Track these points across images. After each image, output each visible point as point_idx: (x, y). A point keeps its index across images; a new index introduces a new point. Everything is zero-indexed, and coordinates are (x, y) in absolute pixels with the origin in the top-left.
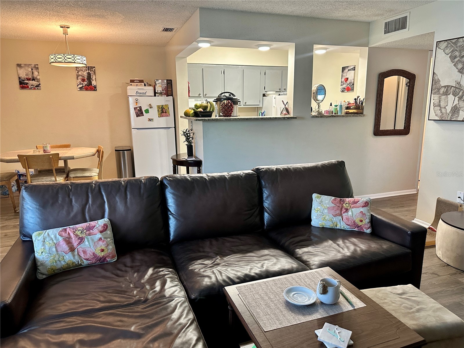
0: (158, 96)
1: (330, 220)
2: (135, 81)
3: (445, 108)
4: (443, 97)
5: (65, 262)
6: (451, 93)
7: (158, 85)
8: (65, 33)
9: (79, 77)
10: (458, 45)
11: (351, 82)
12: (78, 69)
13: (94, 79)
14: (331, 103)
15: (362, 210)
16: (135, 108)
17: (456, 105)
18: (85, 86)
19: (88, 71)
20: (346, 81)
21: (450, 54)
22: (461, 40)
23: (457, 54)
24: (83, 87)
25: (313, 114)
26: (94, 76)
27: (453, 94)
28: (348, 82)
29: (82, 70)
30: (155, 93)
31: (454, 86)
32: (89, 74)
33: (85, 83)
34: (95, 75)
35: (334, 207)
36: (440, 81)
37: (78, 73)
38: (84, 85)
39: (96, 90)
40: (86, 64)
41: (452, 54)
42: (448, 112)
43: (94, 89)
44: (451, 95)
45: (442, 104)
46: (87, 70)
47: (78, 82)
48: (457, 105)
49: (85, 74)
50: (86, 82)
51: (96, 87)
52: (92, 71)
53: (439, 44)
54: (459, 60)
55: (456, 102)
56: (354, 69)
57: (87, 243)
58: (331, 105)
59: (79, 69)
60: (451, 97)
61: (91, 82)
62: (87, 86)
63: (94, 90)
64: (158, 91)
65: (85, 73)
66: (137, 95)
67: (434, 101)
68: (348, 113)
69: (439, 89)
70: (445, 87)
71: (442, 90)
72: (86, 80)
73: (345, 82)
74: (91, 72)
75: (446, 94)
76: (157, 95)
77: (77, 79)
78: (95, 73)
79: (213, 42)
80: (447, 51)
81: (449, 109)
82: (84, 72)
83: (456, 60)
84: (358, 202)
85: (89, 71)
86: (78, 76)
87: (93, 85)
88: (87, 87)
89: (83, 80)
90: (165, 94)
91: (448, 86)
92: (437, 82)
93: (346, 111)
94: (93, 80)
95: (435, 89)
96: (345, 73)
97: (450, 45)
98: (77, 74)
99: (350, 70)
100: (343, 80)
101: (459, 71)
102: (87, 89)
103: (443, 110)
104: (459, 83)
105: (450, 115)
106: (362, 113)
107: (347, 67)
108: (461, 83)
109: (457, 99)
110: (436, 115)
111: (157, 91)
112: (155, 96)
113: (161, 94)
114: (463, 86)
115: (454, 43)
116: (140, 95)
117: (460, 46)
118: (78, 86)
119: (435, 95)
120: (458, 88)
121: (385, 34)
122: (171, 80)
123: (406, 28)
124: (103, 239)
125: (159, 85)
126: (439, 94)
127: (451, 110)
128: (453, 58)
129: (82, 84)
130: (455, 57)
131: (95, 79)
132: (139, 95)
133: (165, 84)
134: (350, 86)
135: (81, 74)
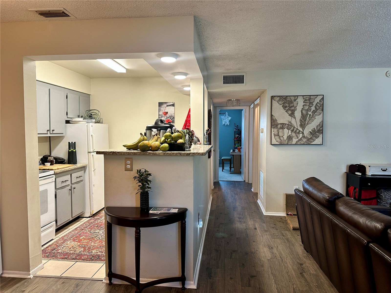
3: (282, 137)
4: (281, 130)
6: (286, 128)
10: (287, 100)
11: (172, 116)
17: (290, 135)
20: (165, 115)
21: (282, 105)
22: (289, 97)
23: (287, 105)
27: (287, 129)
28: (168, 115)
31: (288, 124)
36: (277, 120)
41: (284, 105)
42: (285, 139)
44: (286, 129)
45: (281, 134)
48: (291, 135)
53: (273, 98)
54: (288, 109)
55: (290, 133)
56: (173, 105)
60: (286, 130)
67: (274, 132)
69: (277, 125)
70: (281, 124)
71: (279, 126)
73: (163, 115)
75: (282, 128)
80: (280, 103)
81: (285, 137)
83: (287, 108)
91: (283, 124)
92: (275, 121)
95: (274, 125)
96: (163, 107)
97: (282, 99)
99: (170, 105)
100: (161, 113)
101: (290, 115)
103: (282, 138)
104: (290, 122)
105: (287, 141)
107: (166, 103)
108: (292, 122)
109: (290, 131)
110: (277, 141)
114: (293, 124)
115: (284, 98)
117: (288, 101)
119: (274, 129)
120: (290, 125)
121: (224, 83)
123: (243, 83)
126: (278, 128)
127: (287, 138)
128: (284, 107)
130: (286, 107)
134: (170, 119)
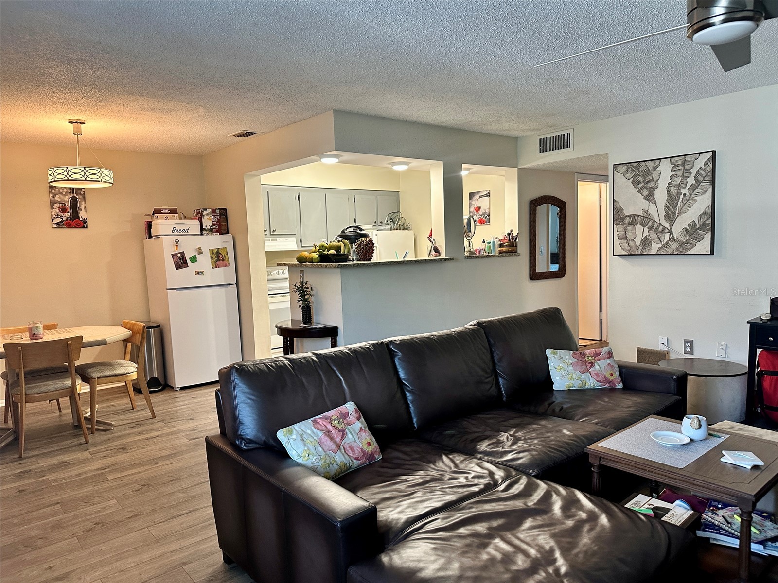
0: (207, 235)
1: (578, 379)
2: (163, 212)
3: (633, 240)
4: (629, 228)
5: (337, 464)
6: (639, 224)
7: (206, 217)
8: (78, 133)
9: (56, 205)
10: (641, 169)
11: (485, 213)
12: (53, 191)
13: (83, 207)
14: (484, 240)
16: (173, 255)
17: (646, 236)
18: (67, 220)
19: (71, 195)
20: (477, 211)
21: (632, 179)
22: (643, 164)
23: (640, 179)
24: (62, 221)
25: (467, 254)
26: (83, 203)
27: (641, 224)
28: (481, 212)
29: (61, 193)
30: (202, 230)
31: (642, 215)
32: (74, 201)
33: (67, 215)
34: (85, 201)
36: (623, 209)
37: (53, 197)
38: (64, 219)
39: (87, 227)
40: (112, 182)
41: (635, 179)
42: (637, 245)
43: (83, 224)
44: (639, 225)
45: (629, 236)
46: (70, 193)
47: (53, 213)
48: (648, 237)
49: (67, 199)
50: (69, 214)
51: (86, 222)
52: (80, 194)
53: (616, 168)
54: (643, 186)
55: (646, 233)
56: (488, 195)
57: (350, 436)
58: (484, 242)
59: (55, 190)
60: (639, 228)
61: (78, 214)
62: (71, 219)
63: (83, 227)
64: (206, 226)
65: (67, 197)
66: (175, 233)
67: (618, 233)
68: (502, 251)
69: (623, 219)
70: (630, 216)
71: (627, 220)
72: (69, 210)
73: (475, 212)
74: (77, 197)
75: (633, 224)
76: (204, 232)
77: (52, 207)
78: (84, 198)
79: (342, 156)
80: (628, 176)
81: (638, 241)
82: (65, 195)
83: (640, 186)
84: (601, 353)
85: (75, 195)
86: (52, 204)
87: (81, 219)
88: (71, 222)
89: (63, 210)
90: (217, 231)
91: (634, 215)
92: (620, 210)
93: (499, 249)
94: (81, 210)
95: (618, 219)
96: (475, 200)
97: (631, 169)
98: (53, 199)
99: (483, 196)
100: (472, 209)
101: (645, 199)
102: (69, 226)
103: (631, 243)
104: (647, 212)
105: (641, 248)
106: (516, 252)
107: (478, 193)
108: (650, 211)
109: (646, 229)
110: (623, 249)
111: (204, 227)
112: (202, 234)
113: (211, 231)
114: (652, 215)
115: (635, 167)
116: (179, 234)
117: (642, 171)
118: (53, 220)
119: (619, 226)
120: (646, 217)
121: (540, 152)
122: (225, 210)
123: (570, 147)
124: (363, 428)
125: (208, 217)
126: (624, 224)
127: (641, 242)
128: (636, 184)
129: (61, 216)
130: (639, 183)
131: (85, 208)
132: (177, 233)
133: (218, 215)
134: (484, 217)
135: (59, 200)
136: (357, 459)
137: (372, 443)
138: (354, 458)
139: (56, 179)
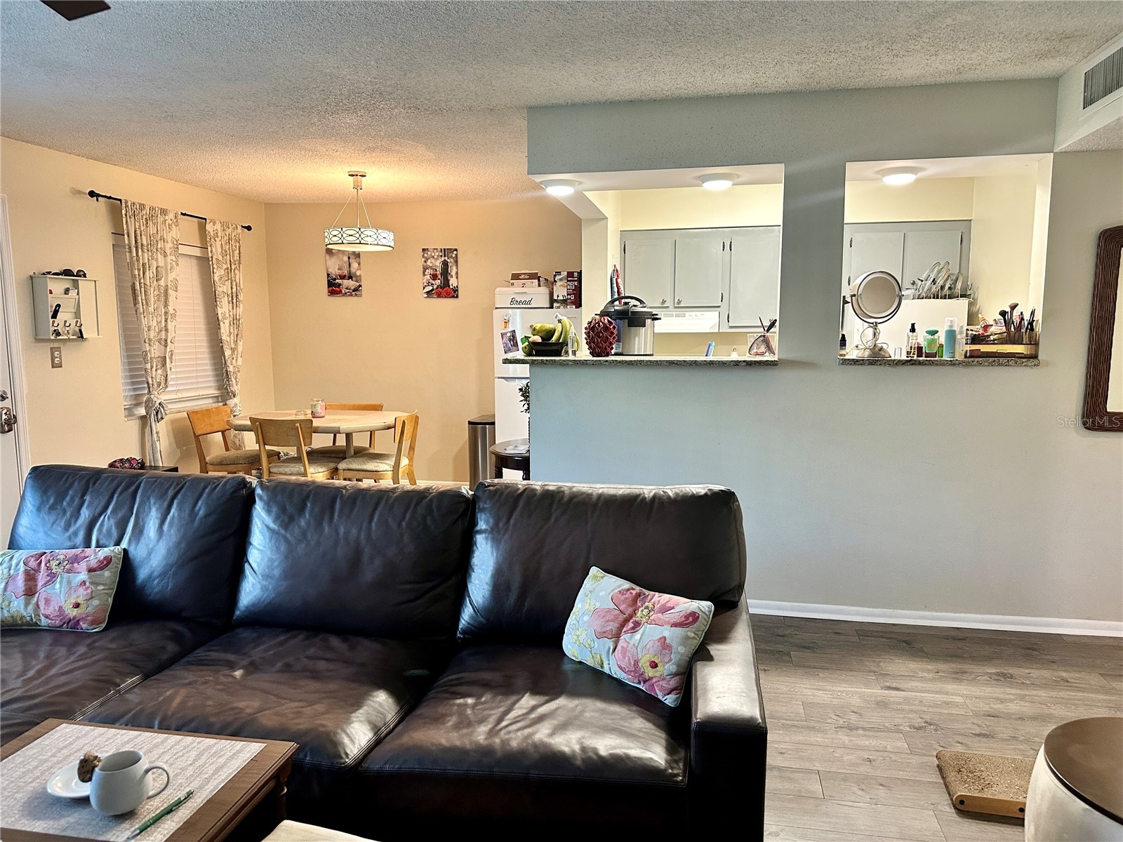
0: (558, 308)
2: (522, 277)
5: (9, 611)
7: (559, 283)
8: (357, 187)
9: (427, 270)
12: (426, 255)
13: (453, 273)
14: (913, 325)
15: (666, 634)
16: (502, 335)
18: (437, 288)
19: (443, 258)
24: (432, 290)
25: (851, 353)
26: (454, 267)
29: (433, 257)
30: (552, 301)
32: (445, 264)
33: (438, 282)
34: (457, 265)
35: (609, 611)
37: (425, 262)
38: (435, 287)
39: (457, 297)
43: (454, 293)
46: (441, 256)
47: (425, 281)
49: (438, 263)
50: (439, 281)
51: (457, 290)
52: (452, 257)
57: (58, 586)
58: (913, 330)
59: (427, 254)
61: (448, 281)
62: (441, 287)
63: (453, 297)
64: (558, 296)
65: (438, 261)
66: (513, 306)
68: (975, 354)
72: (440, 277)
74: (449, 261)
76: (555, 305)
77: (424, 275)
78: (456, 262)
82: (437, 259)
84: (673, 608)
85: (446, 258)
86: (425, 269)
87: (451, 287)
88: (441, 290)
89: (434, 277)
90: (573, 303)
93: (968, 348)
94: (452, 277)
98: (425, 264)
102: (439, 296)
106: (1035, 357)
111: (555, 298)
112: (552, 307)
113: (564, 302)
116: (519, 306)
118: (424, 288)
121: (1084, 108)
122: (580, 273)
124: (88, 584)
125: (561, 283)
129: (432, 284)
131: (457, 273)
132: (516, 306)
133: (576, 281)
135: (431, 265)
136: (47, 617)
137: (81, 606)
138: (43, 614)
139: (331, 242)
